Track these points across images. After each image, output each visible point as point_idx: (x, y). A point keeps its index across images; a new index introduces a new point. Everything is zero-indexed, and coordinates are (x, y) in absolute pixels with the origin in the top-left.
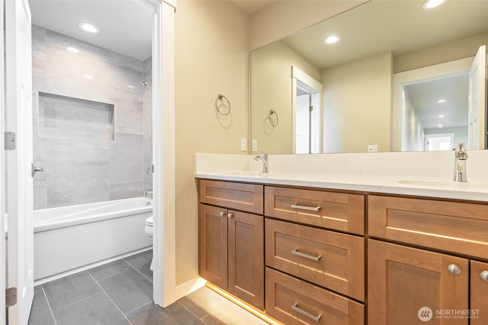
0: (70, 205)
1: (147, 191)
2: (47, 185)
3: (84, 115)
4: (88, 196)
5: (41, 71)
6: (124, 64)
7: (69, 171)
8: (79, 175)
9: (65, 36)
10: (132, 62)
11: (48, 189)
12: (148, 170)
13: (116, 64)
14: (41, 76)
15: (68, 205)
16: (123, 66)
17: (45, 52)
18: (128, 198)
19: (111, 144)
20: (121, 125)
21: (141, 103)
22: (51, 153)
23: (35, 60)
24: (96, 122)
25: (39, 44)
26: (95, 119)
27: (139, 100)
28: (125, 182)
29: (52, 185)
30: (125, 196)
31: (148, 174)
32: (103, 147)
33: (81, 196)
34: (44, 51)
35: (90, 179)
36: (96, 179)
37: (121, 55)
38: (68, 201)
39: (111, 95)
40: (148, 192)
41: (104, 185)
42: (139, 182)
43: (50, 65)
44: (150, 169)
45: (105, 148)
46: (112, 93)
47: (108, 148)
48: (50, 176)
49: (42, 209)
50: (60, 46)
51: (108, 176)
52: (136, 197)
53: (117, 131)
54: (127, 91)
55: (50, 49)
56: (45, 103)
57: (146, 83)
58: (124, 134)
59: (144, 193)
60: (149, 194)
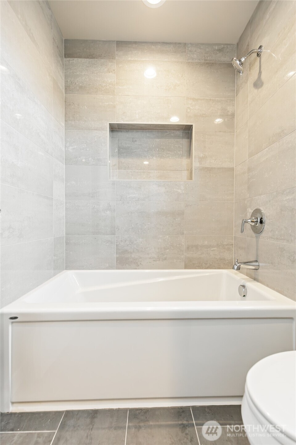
0: (139, 269)
1: (241, 263)
2: (116, 241)
3: (157, 150)
4: (158, 259)
5: (112, 96)
6: (206, 58)
7: (138, 223)
8: (148, 230)
9: (135, 43)
10: (220, 50)
11: (117, 245)
12: (243, 225)
13: (196, 61)
14: (112, 103)
15: (136, 269)
16: (206, 62)
17: (115, 72)
18: (210, 269)
19: (187, 185)
20: (201, 155)
21: (233, 115)
22: (121, 200)
23: (106, 85)
24: (171, 157)
25: (110, 63)
26: (169, 152)
27: (228, 111)
28: (206, 243)
29: (121, 241)
30: (206, 264)
31: (242, 231)
32: (177, 190)
33: (150, 258)
34: (114, 70)
35: (161, 236)
36: (168, 237)
37: (203, 44)
38: (137, 263)
39: (189, 110)
40: (242, 266)
41: (178, 246)
42: (226, 245)
43: (120, 87)
44: (247, 222)
45: (179, 191)
46: (189, 108)
47: (183, 192)
48: (119, 229)
49: (112, 269)
50: (130, 59)
51: (184, 233)
52: (222, 268)
53: (196, 164)
54: (210, 99)
55: (120, 66)
56: (118, 140)
57: (243, 60)
58: (206, 168)
59: (236, 267)
60: (243, 268)
